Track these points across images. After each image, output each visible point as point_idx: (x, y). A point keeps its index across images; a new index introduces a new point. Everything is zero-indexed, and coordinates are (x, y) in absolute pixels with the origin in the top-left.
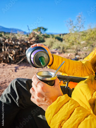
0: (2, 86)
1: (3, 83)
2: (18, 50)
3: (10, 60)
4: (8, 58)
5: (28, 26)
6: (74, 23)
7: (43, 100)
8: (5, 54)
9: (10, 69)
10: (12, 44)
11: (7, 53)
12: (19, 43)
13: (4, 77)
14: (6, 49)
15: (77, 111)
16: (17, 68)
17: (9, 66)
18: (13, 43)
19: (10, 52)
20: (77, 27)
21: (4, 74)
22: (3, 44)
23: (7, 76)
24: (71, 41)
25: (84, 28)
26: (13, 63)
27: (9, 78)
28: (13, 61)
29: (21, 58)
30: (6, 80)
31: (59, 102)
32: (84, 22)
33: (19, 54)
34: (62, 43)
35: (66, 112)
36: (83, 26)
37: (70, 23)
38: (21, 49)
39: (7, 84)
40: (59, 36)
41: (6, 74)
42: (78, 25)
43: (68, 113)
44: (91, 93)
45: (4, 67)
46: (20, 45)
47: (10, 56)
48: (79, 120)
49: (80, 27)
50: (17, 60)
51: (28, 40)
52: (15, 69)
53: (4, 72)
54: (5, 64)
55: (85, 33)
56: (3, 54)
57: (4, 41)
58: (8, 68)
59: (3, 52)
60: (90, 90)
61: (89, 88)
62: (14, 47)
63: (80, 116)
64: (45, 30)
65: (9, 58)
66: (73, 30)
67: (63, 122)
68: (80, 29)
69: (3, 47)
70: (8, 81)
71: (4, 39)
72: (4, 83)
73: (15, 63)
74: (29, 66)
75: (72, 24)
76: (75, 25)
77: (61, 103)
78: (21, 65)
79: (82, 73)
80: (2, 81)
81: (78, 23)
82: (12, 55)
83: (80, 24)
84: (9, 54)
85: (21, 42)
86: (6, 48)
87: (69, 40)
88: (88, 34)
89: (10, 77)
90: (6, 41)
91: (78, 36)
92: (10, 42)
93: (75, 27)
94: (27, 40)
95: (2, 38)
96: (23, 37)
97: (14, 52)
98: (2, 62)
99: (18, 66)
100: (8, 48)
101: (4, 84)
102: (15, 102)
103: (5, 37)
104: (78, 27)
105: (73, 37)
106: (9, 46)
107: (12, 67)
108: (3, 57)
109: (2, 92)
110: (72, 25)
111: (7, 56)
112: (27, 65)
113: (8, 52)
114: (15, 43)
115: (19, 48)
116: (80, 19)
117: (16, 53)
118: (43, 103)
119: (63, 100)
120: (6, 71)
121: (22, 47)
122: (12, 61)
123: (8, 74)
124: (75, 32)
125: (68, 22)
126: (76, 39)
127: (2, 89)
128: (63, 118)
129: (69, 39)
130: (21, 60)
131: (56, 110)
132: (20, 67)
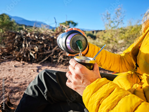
0: (21, 88)
1: (22, 84)
2: (42, 47)
3: (31, 58)
4: (29, 56)
5: (55, 18)
6: (112, 17)
7: (81, 83)
8: (26, 50)
9: (31, 68)
10: (35, 39)
11: (28, 50)
12: (43, 38)
13: (24, 78)
14: (27, 45)
15: (117, 90)
16: (40, 68)
17: (30, 65)
18: (36, 37)
19: (32, 48)
20: (114, 22)
21: (23, 74)
22: (24, 39)
23: (27, 76)
24: (106, 39)
25: (124, 24)
26: (35, 61)
27: (29, 78)
28: (35, 59)
29: (44, 56)
30: (26, 81)
31: (98, 83)
32: (124, 16)
33: (43, 51)
34: (95, 41)
35: (106, 90)
36: (122, 21)
37: (107, 16)
38: (45, 45)
39: (27, 85)
40: (91, 33)
41: (26, 74)
42: (117, 20)
43: (107, 91)
44: (131, 85)
45: (24, 66)
46: (44, 41)
47: (32, 53)
48: (119, 97)
49: (119, 23)
50: (40, 58)
51: (55, 35)
52: (37, 68)
53: (24, 71)
54: (25, 62)
55: (124, 30)
56: (23, 50)
57: (25, 35)
58: (29, 67)
59: (23, 48)
60: (129, 82)
61: (128, 80)
62: (36, 43)
63: (121, 94)
64: (75, 24)
65: (31, 56)
66: (110, 25)
67: (103, 99)
68: (118, 25)
69: (24, 42)
70: (29, 82)
71: (25, 33)
72: (24, 84)
73: (37, 62)
74: (54, 67)
75: (110, 18)
76: (112, 20)
77: (100, 84)
78: (45, 65)
79: (120, 67)
80: (22, 82)
81: (117, 17)
82: (34, 52)
83: (119, 19)
84: (30, 50)
85: (45, 37)
86: (26, 43)
87: (104, 38)
88: (128, 31)
89: (31, 78)
90: (27, 35)
91: (115, 33)
92: (33, 36)
93: (112, 22)
94: (53, 35)
95: (23, 32)
96: (48, 31)
97: (36, 48)
98: (22, 60)
99: (40, 65)
100: (29, 43)
101: (24, 86)
102: (43, 94)
103: (26, 30)
104: (116, 22)
105: (110, 34)
106: (31, 41)
107: (33, 66)
108: (23, 54)
109: (20, 94)
110: (110, 20)
111: (27, 53)
112: (52, 66)
113: (29, 48)
114: (38, 37)
115: (42, 44)
116: (119, 13)
117: (38, 49)
118: (80, 86)
119: (103, 81)
120: (25, 70)
121: (46, 43)
122: (33, 60)
123: (29, 74)
124: (113, 28)
125: (104, 15)
126: (113, 36)
127: (21, 91)
128: (102, 96)
129: (104, 36)
130: (45, 59)
131: (95, 89)
132: (43, 67)
